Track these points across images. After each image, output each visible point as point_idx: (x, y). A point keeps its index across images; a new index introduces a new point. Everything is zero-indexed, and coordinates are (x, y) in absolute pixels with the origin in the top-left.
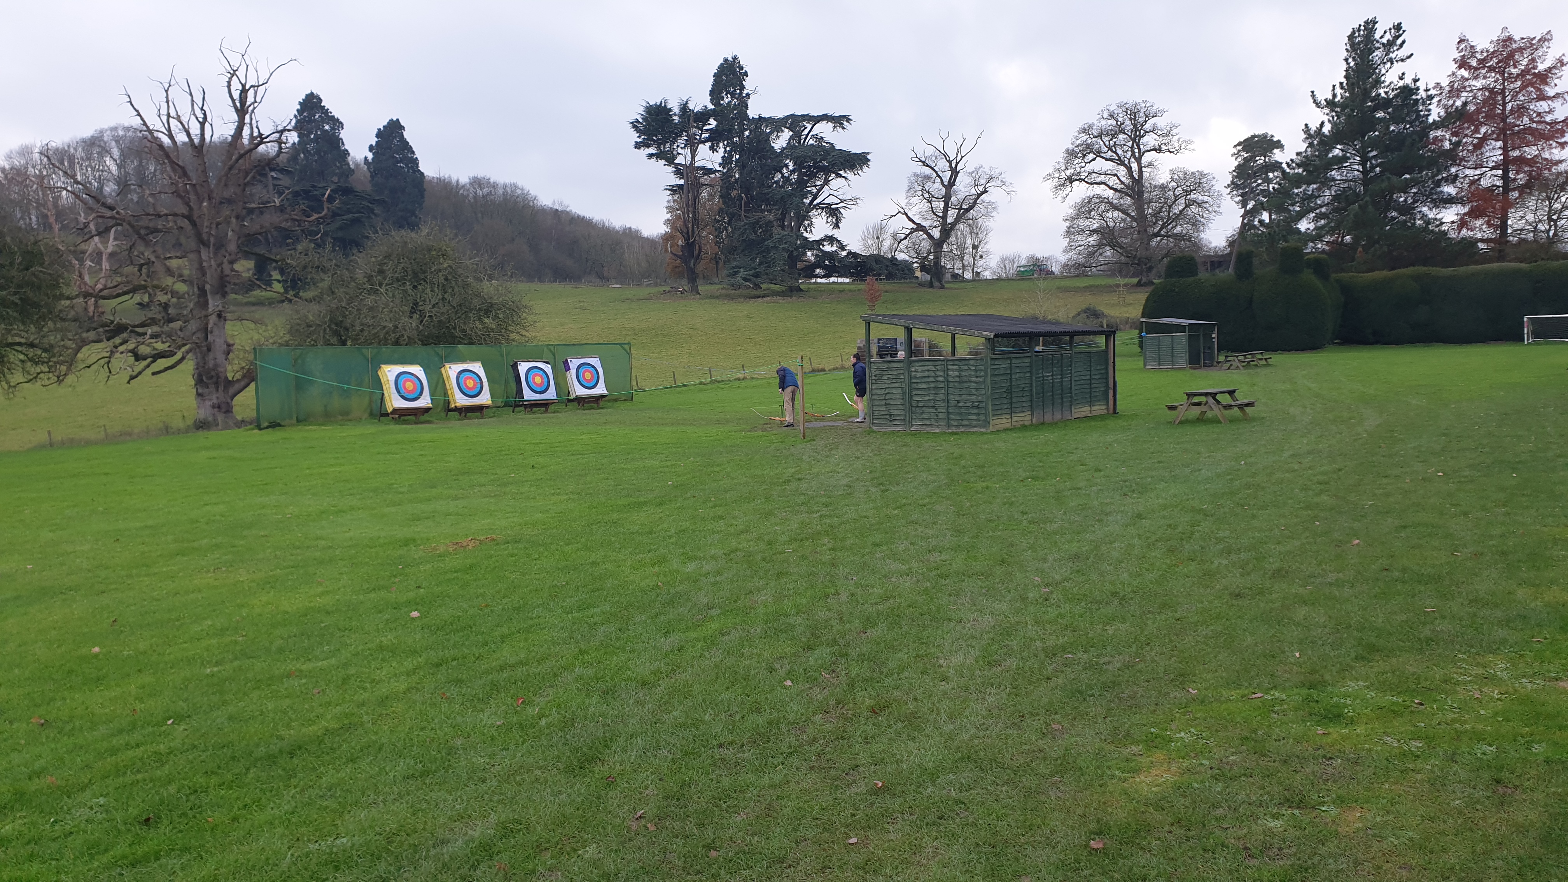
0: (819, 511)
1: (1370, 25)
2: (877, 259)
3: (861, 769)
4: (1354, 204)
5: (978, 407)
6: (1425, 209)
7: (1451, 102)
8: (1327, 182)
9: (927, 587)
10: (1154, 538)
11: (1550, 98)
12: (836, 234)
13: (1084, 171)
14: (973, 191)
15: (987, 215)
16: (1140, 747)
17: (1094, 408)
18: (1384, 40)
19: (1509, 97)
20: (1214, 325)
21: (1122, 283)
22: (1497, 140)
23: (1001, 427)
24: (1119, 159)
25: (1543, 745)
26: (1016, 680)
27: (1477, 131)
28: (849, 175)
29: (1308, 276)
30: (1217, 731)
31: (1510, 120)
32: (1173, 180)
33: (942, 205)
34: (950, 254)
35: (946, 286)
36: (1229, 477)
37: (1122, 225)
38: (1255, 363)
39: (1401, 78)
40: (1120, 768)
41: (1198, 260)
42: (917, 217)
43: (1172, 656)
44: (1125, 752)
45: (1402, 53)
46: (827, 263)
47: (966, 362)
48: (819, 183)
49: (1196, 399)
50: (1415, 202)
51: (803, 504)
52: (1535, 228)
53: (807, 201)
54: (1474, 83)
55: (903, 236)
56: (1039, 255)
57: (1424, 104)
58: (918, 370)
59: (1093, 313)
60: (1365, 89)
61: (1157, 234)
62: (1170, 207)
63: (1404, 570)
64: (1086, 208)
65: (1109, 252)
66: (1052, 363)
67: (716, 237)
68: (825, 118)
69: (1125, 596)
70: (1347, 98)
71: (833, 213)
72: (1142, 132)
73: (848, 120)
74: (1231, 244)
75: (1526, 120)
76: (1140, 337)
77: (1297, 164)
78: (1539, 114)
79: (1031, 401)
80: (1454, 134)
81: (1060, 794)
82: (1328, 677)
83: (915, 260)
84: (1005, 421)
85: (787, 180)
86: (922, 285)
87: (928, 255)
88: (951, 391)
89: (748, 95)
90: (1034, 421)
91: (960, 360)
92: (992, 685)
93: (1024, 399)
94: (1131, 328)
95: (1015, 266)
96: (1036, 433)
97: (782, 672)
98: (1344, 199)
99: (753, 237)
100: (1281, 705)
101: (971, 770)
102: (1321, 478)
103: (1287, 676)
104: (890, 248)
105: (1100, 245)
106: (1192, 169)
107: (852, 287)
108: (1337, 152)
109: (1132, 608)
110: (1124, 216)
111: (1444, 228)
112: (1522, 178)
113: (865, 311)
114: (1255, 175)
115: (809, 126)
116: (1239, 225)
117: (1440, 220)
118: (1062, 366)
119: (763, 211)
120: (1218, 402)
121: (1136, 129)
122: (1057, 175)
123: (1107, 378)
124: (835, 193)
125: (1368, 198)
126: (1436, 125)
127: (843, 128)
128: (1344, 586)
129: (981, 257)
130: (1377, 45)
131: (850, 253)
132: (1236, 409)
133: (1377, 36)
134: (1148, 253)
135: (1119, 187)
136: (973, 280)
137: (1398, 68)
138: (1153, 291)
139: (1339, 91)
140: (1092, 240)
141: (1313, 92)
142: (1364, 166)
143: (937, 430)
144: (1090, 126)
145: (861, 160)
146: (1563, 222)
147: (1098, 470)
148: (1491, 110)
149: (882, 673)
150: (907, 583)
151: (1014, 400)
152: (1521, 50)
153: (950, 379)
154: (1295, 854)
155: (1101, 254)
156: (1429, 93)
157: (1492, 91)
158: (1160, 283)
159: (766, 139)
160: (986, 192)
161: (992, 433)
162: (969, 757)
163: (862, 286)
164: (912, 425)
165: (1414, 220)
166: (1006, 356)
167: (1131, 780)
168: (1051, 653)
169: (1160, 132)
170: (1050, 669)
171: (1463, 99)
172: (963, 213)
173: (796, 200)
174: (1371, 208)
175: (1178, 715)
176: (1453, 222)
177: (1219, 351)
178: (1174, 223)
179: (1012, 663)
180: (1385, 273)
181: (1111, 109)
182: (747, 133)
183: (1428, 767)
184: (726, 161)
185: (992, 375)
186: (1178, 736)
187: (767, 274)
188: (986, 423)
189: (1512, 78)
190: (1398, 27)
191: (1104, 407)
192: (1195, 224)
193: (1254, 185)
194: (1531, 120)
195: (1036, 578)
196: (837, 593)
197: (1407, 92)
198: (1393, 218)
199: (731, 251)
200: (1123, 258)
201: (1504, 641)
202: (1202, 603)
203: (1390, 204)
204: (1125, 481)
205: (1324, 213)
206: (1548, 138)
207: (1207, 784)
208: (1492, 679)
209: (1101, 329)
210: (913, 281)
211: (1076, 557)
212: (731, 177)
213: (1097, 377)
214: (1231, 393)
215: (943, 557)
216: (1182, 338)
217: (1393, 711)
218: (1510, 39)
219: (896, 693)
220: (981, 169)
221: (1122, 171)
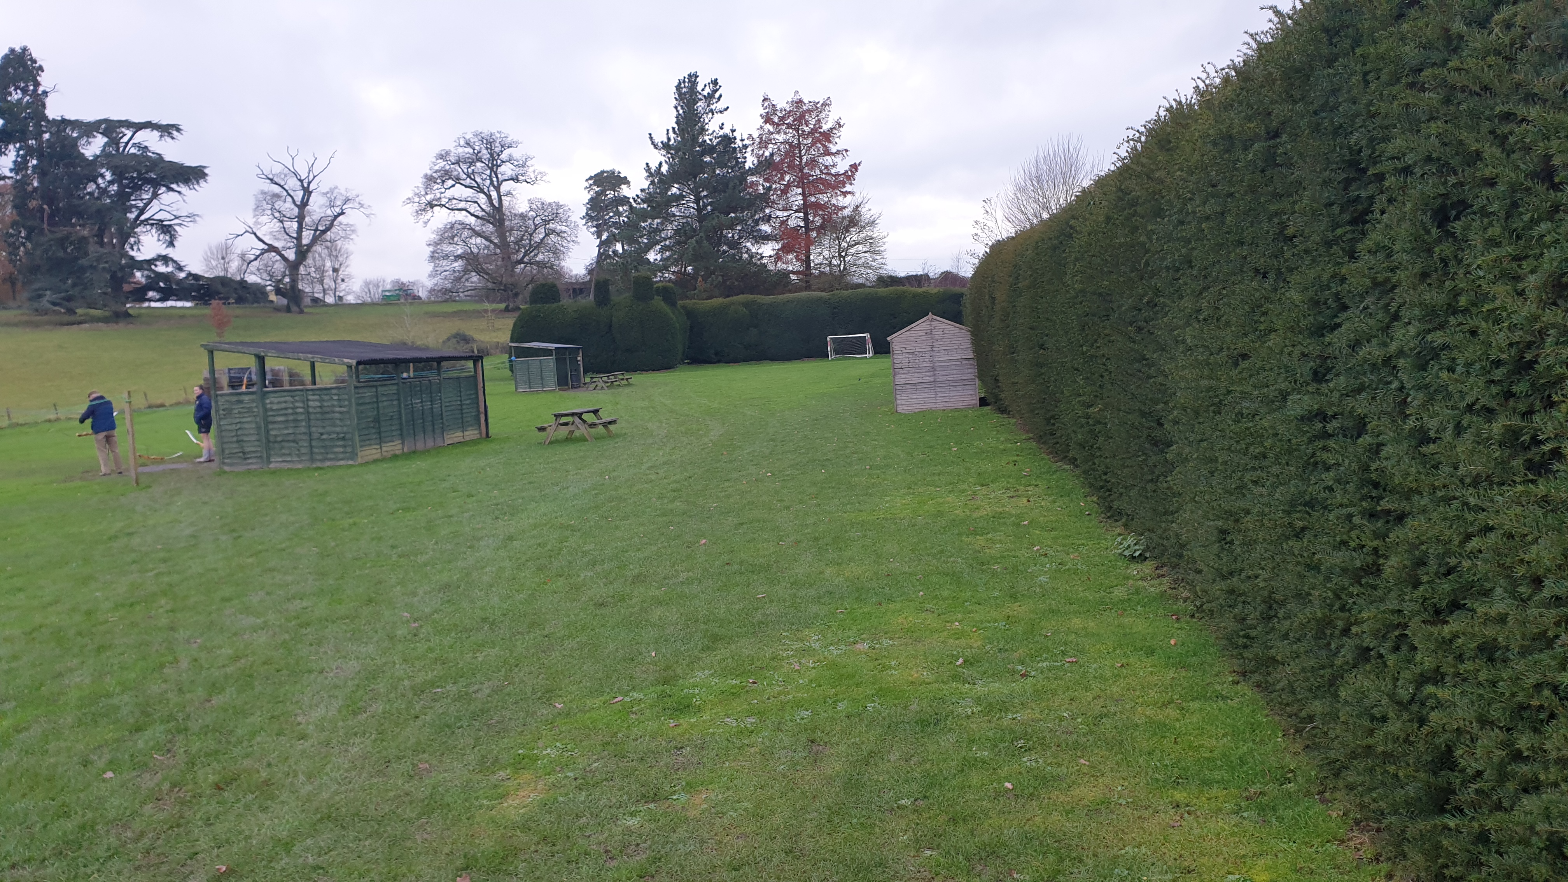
0: (153, 569)
1: (693, 78)
2: (224, 281)
3: (199, 857)
4: (692, 238)
5: (344, 439)
6: (749, 244)
7: (761, 152)
8: (668, 218)
9: (285, 640)
10: (524, 559)
11: (833, 154)
12: (170, 252)
13: (445, 197)
14: (329, 212)
15: (345, 238)
16: (508, 771)
17: (467, 433)
18: (705, 93)
19: (804, 151)
20: (579, 348)
21: (490, 308)
22: (798, 187)
23: (371, 458)
24: (479, 187)
25: (845, 702)
26: (382, 725)
27: (782, 179)
28: (183, 188)
29: (658, 302)
30: (581, 741)
31: (806, 170)
32: (531, 209)
33: (295, 225)
34: (308, 277)
35: (306, 310)
36: (593, 492)
37: (486, 251)
38: (617, 383)
39: (721, 128)
40: (487, 797)
41: (560, 287)
42: (268, 237)
43: (540, 673)
44: (493, 779)
45: (720, 105)
46: (162, 284)
47: (328, 392)
48: (145, 196)
49: (564, 420)
50: (740, 238)
51: (134, 562)
52: (830, 262)
53: (132, 216)
54: (777, 136)
55: (253, 257)
56: (405, 279)
57: (741, 152)
58: (274, 402)
59: (465, 339)
60: (693, 135)
61: (521, 262)
62: (531, 235)
63: (741, 563)
64: (450, 233)
65: (475, 278)
66: (421, 391)
67: (10, 253)
68: (148, 125)
69: (494, 620)
70: (679, 142)
71: (166, 230)
72: (499, 161)
73: (178, 130)
74: (590, 272)
75: (818, 172)
76: (511, 361)
77: (642, 200)
78: (826, 167)
79: (401, 430)
80: (766, 180)
81: (425, 836)
82: (679, 671)
83: (269, 283)
84: (374, 451)
85: (104, 192)
86: (277, 309)
87: (284, 277)
88: (313, 423)
89: (45, 93)
90: (405, 450)
91: (320, 389)
92: (356, 735)
93: (393, 428)
94: (502, 352)
95: (380, 290)
96: (408, 462)
97: (101, 764)
98: (683, 234)
99: (61, 254)
100: (639, 705)
101: (331, 830)
102: (674, 486)
103: (644, 676)
104: (239, 270)
105: (466, 271)
106: (549, 199)
107: (196, 312)
108: (674, 190)
109: (502, 631)
110: (487, 243)
111: (764, 261)
112: (818, 221)
113: (211, 338)
114: (606, 208)
115: (129, 133)
116: (596, 255)
117: (761, 254)
118: (431, 393)
119: (74, 226)
120: (584, 421)
121: (492, 158)
122: (417, 200)
123: (478, 403)
124: (168, 209)
125: (702, 234)
126: (751, 172)
127: (173, 138)
128: (693, 584)
129: (343, 280)
130: (700, 97)
131: (190, 274)
132: (601, 427)
133: (699, 88)
134: (513, 279)
135: (481, 214)
136: (335, 305)
137: (718, 119)
138: (519, 317)
139: (672, 135)
140: (458, 265)
141: (650, 134)
142: (698, 205)
143: (300, 466)
144: (448, 153)
145: (196, 173)
146: (849, 258)
147: (470, 495)
148: (792, 161)
149: (229, 742)
150: (262, 638)
151: (382, 429)
152: (809, 111)
153: (311, 410)
154: (650, 847)
155: (467, 280)
156: (744, 143)
157: (791, 145)
158: (526, 309)
159: (74, 143)
160: (342, 213)
161: (361, 465)
162: (330, 816)
163: (207, 311)
164: (271, 462)
165: (742, 253)
166: (371, 384)
167: (499, 806)
168: (419, 691)
169: (516, 163)
170: (418, 708)
171: (770, 150)
172: (319, 235)
173: (117, 215)
174: (705, 243)
175: (544, 733)
176: (770, 256)
177: (585, 372)
178: (536, 251)
179: (379, 707)
180: (721, 300)
181: (467, 137)
182: (46, 136)
183: (760, 740)
184: (19, 167)
185: (358, 404)
186: (544, 752)
187: (83, 297)
188: (353, 456)
189: (805, 135)
190: (715, 82)
191: (477, 432)
192: (556, 252)
193: (607, 217)
194: (821, 171)
195: (406, 614)
196: (176, 660)
197: (727, 140)
198: (725, 252)
199: (34, 270)
200: (489, 284)
201: (816, 616)
202: (569, 616)
203: (721, 239)
204: (497, 505)
205: (668, 246)
206: (834, 188)
207: (571, 796)
208: (806, 651)
209: (471, 354)
210: (268, 305)
211: (447, 587)
212: (28, 185)
213: (468, 402)
214: (596, 412)
215: (304, 604)
216: (550, 362)
217: (733, 694)
218: (800, 101)
219: (247, 763)
220: (336, 191)
221: (482, 199)
